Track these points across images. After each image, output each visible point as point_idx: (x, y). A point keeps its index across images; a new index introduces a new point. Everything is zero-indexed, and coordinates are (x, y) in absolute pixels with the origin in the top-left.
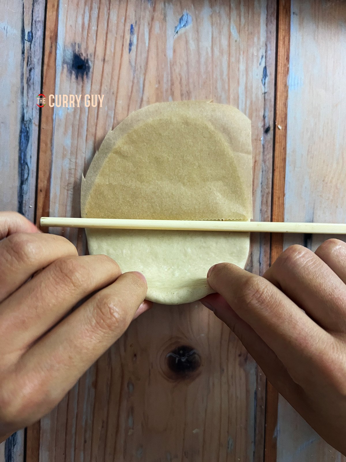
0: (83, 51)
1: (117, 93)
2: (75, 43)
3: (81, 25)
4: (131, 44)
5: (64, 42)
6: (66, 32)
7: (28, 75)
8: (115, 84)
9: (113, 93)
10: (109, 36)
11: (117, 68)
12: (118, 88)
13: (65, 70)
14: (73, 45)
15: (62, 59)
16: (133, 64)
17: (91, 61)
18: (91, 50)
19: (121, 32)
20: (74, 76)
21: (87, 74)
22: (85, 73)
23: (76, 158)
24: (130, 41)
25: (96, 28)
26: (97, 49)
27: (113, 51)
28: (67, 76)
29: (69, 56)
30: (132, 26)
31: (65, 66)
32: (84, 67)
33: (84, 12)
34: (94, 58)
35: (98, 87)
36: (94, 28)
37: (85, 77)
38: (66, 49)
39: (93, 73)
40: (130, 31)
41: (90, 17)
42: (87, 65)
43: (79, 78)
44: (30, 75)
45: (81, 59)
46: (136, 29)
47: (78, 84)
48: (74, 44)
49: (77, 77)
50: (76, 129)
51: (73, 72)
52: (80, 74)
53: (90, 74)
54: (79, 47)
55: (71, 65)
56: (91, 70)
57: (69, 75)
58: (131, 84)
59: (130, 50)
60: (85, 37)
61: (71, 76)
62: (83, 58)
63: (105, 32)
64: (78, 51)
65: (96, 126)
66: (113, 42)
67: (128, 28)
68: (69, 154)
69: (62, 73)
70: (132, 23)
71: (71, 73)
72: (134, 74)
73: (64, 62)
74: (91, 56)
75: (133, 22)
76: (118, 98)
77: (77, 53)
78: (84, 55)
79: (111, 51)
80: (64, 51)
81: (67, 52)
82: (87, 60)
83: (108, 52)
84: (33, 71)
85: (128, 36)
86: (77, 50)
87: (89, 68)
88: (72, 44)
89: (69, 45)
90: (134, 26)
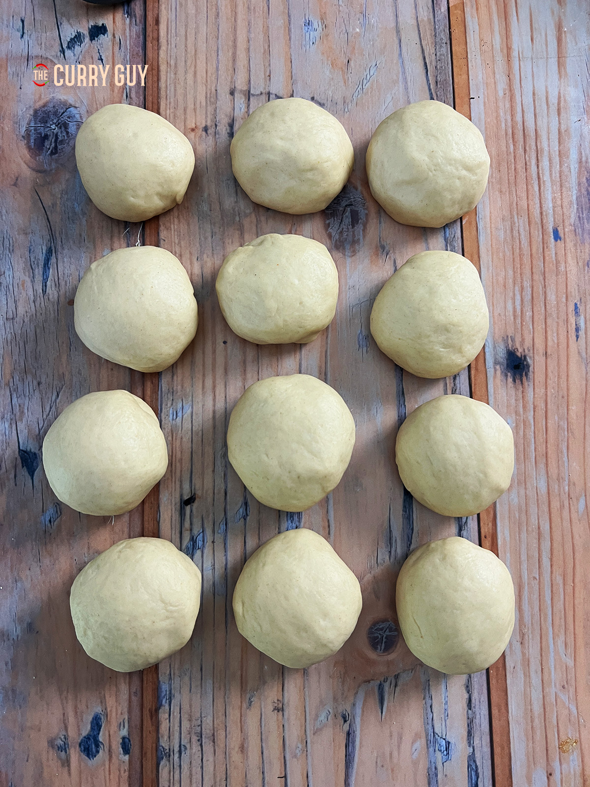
0: (518, 345)
1: (568, 396)
2: (507, 336)
3: (511, 313)
4: (577, 330)
5: (494, 337)
6: (494, 322)
7: (452, 385)
8: (564, 385)
9: (563, 397)
10: (549, 321)
11: (564, 363)
12: (568, 389)
13: (499, 372)
14: (505, 340)
15: (493, 359)
16: (584, 354)
17: (530, 357)
18: (528, 343)
19: (563, 316)
20: (510, 380)
21: (527, 375)
22: (524, 373)
23: (526, 489)
24: (576, 325)
25: (531, 313)
26: (535, 340)
27: (556, 341)
28: (502, 381)
29: (502, 354)
30: (576, 304)
31: (498, 367)
32: (522, 367)
33: (514, 295)
34: (534, 353)
35: (543, 391)
36: (529, 314)
37: (524, 378)
38: (496, 345)
39: (534, 372)
40: (574, 312)
41: (522, 300)
42: (525, 363)
43: (517, 381)
44: (455, 385)
45: (517, 356)
46: (581, 308)
47: (517, 389)
48: (505, 338)
49: (514, 381)
50: (521, 448)
51: (509, 374)
52: (518, 376)
53: (531, 374)
54: (512, 341)
55: (505, 366)
56: (531, 369)
57: (503, 378)
58: (584, 382)
59: (577, 337)
60: (519, 326)
61: (507, 380)
62: (519, 354)
63: (542, 317)
64: (512, 346)
65: (546, 442)
66: (555, 330)
67: (571, 308)
68: (516, 484)
69: (495, 377)
70: (576, 301)
71: (506, 376)
72: (586, 368)
73: (496, 363)
74: (529, 351)
75: (577, 300)
76: (570, 403)
77: (511, 349)
78: (520, 350)
79: (553, 340)
80: (495, 347)
81: (498, 348)
82: (525, 357)
83: (550, 343)
84: (458, 378)
85: (572, 320)
86: (510, 346)
87: (528, 366)
88: (503, 338)
89: (500, 340)
90: (578, 306)
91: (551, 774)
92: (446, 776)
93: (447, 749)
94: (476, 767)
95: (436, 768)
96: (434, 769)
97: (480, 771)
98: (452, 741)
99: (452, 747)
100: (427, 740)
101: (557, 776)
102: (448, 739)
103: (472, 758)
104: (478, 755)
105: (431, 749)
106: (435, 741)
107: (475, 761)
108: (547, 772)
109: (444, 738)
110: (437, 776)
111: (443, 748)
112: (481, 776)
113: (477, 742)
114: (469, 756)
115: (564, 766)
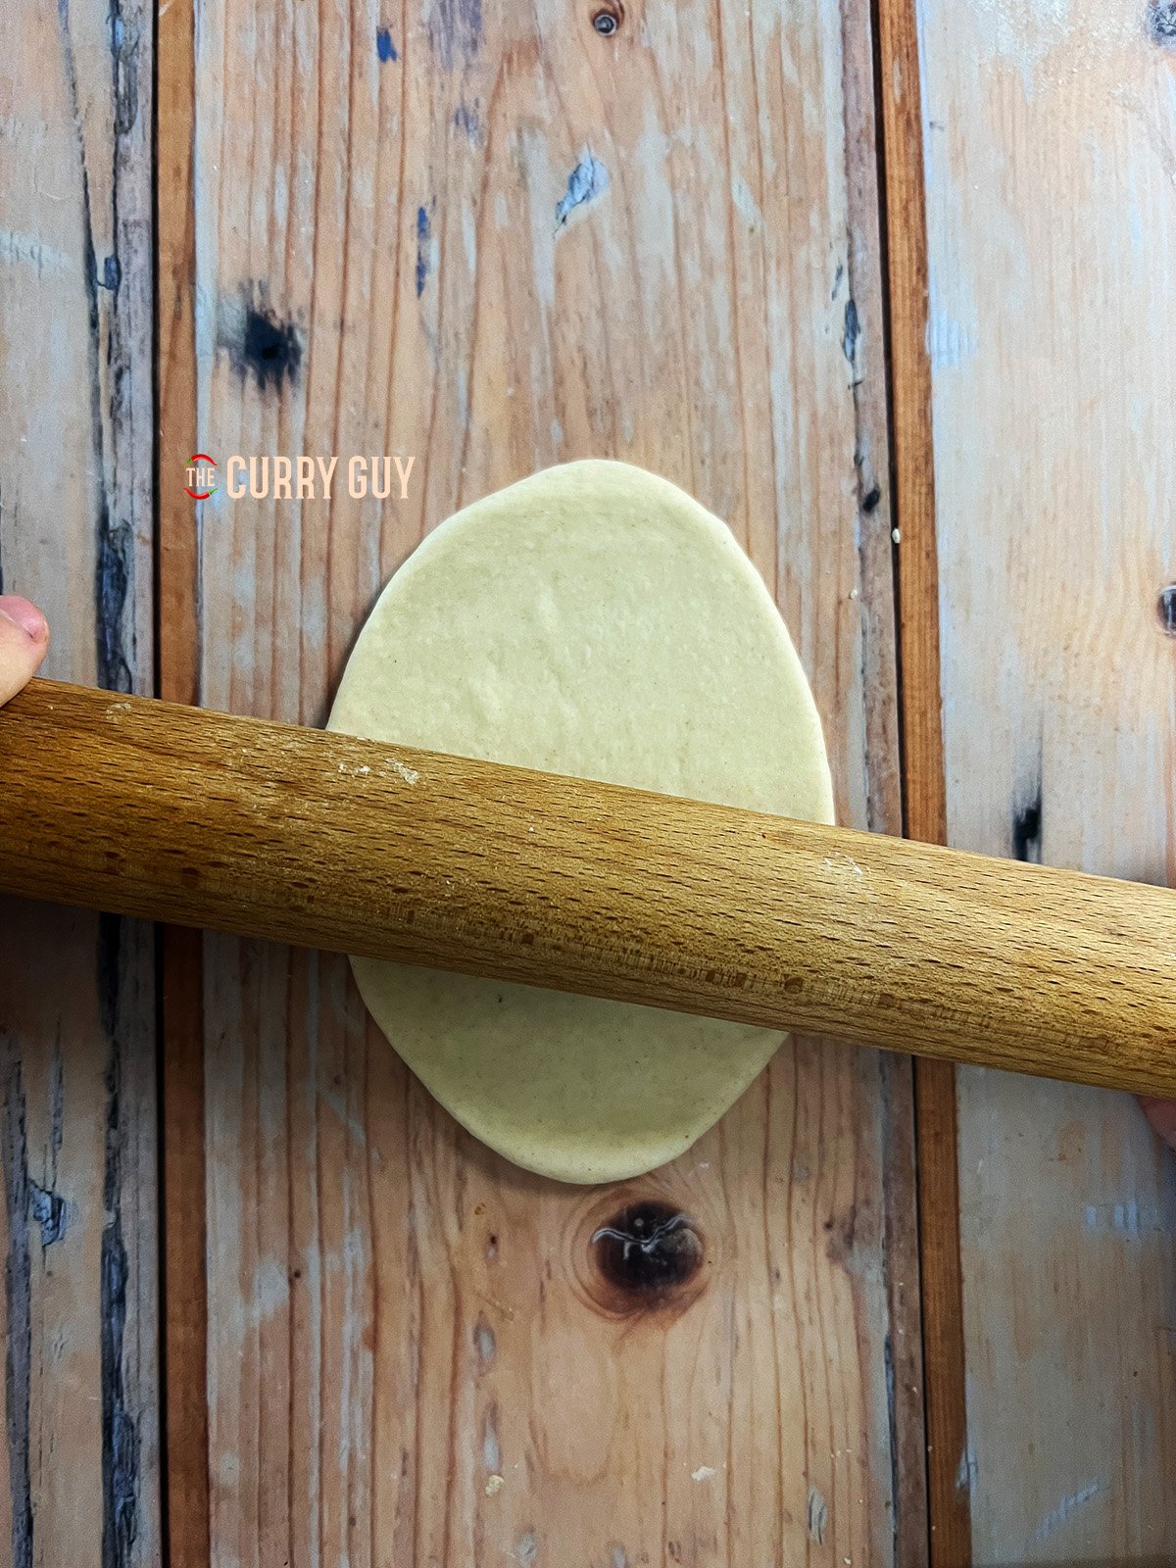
0: (275, 303)
1: (389, 422)
2: (251, 282)
3: (264, 226)
4: (421, 270)
5: (218, 282)
6: (221, 248)
7: (112, 391)
8: (380, 397)
9: (376, 425)
10: (353, 250)
11: (383, 345)
12: (389, 408)
13: (225, 365)
14: (245, 288)
15: (215, 336)
16: (433, 329)
17: (303, 332)
18: (300, 298)
19: (389, 238)
20: (251, 382)
21: (292, 372)
22: (286, 369)
23: (274, 634)
24: (419, 258)
25: (311, 229)
26: (318, 291)
27: (367, 296)
28: (231, 384)
29: (234, 320)
30: (422, 212)
31: (224, 353)
32: (281, 352)
33: (273, 183)
34: (312, 322)
35: (329, 409)
36: (305, 230)
37: (286, 380)
38: (223, 301)
39: (309, 367)
40: (416, 230)
41: (291, 196)
42: (290, 344)
43: (267, 385)
44: (118, 391)
45: (272, 329)
46: (434, 221)
47: (265, 403)
48: (246, 284)
49: (261, 385)
50: (269, 541)
51: (250, 370)
52: (271, 375)
53: (302, 371)
54: (262, 293)
55: (242, 351)
56: (304, 358)
57: (236, 378)
58: (429, 392)
59: (420, 286)
60: (281, 257)
61: (243, 381)
62: (276, 324)
63: (339, 238)
64: (262, 305)
65: (330, 529)
66: (367, 266)
67: (410, 219)
68: (252, 623)
69: (215, 375)
70: (422, 204)
71: (243, 372)
72: (436, 360)
73: (221, 341)
74: (300, 314)
75: (425, 199)
76: (394, 439)
77: (257, 310)
78: (280, 314)
79: (361, 295)
80: (219, 306)
81: (226, 308)
82: (291, 330)
83: (352, 299)
84: (126, 376)
85: (410, 247)
86: (256, 303)
87: (296, 352)
88: (241, 285)
89: (233, 290)
90: (428, 214)
91: (297, 1275)
92: (50, 1274)
93: (56, 1214)
94: (123, 1255)
95: (27, 1258)
96: (20, 1260)
97: (131, 1263)
98: (68, 1197)
99: (67, 1211)
100: (8, 1197)
101: (312, 1278)
102: (59, 1191)
103: (112, 1239)
104: (128, 1228)
105: (17, 1216)
106: (28, 1198)
107: (120, 1243)
108: (290, 1268)
109: (49, 1189)
110: (27, 1273)
111: (45, 1214)
112: (132, 1275)
113: (126, 1200)
114: (107, 1232)
115: (330, 1257)
